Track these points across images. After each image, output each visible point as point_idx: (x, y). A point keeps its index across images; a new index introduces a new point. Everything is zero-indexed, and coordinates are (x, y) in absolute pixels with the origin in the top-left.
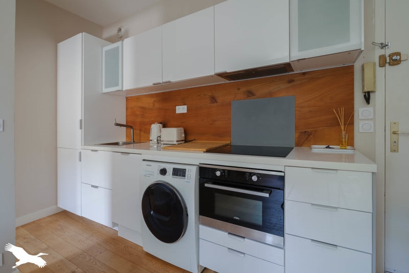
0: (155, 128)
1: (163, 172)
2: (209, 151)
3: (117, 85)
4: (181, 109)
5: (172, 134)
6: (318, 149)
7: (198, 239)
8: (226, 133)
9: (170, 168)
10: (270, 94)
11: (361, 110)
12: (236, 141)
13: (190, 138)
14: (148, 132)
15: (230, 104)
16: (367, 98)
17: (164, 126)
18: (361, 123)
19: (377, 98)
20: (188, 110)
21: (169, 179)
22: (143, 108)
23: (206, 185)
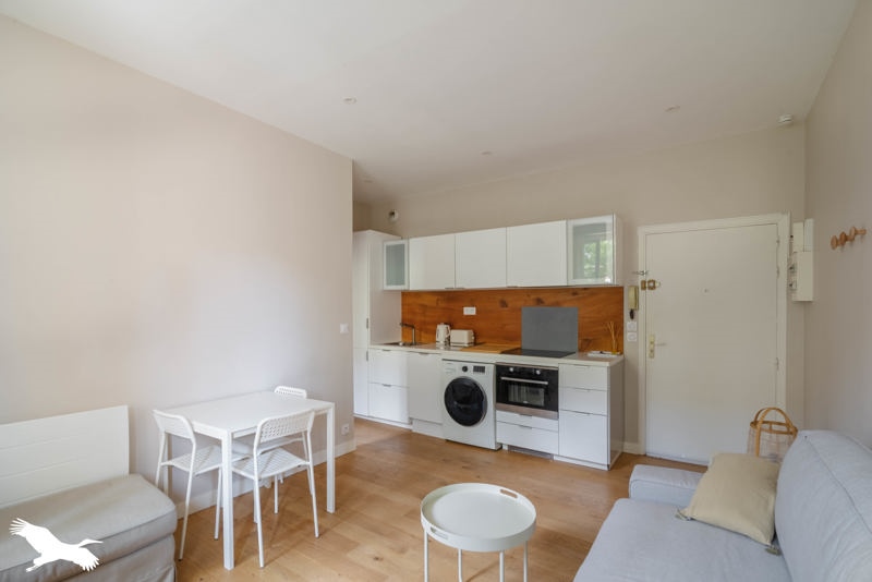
0: (442, 330)
1: (465, 369)
2: (503, 353)
3: (403, 283)
4: (470, 311)
5: (462, 336)
6: (594, 354)
7: (495, 421)
8: (516, 337)
9: (471, 367)
10: (557, 304)
11: (628, 324)
12: (525, 345)
13: (479, 341)
14: (434, 333)
15: (520, 310)
16: (632, 315)
17: (452, 328)
18: (629, 334)
19: (640, 314)
20: (477, 311)
21: (471, 375)
22: (424, 307)
23: (503, 378)
